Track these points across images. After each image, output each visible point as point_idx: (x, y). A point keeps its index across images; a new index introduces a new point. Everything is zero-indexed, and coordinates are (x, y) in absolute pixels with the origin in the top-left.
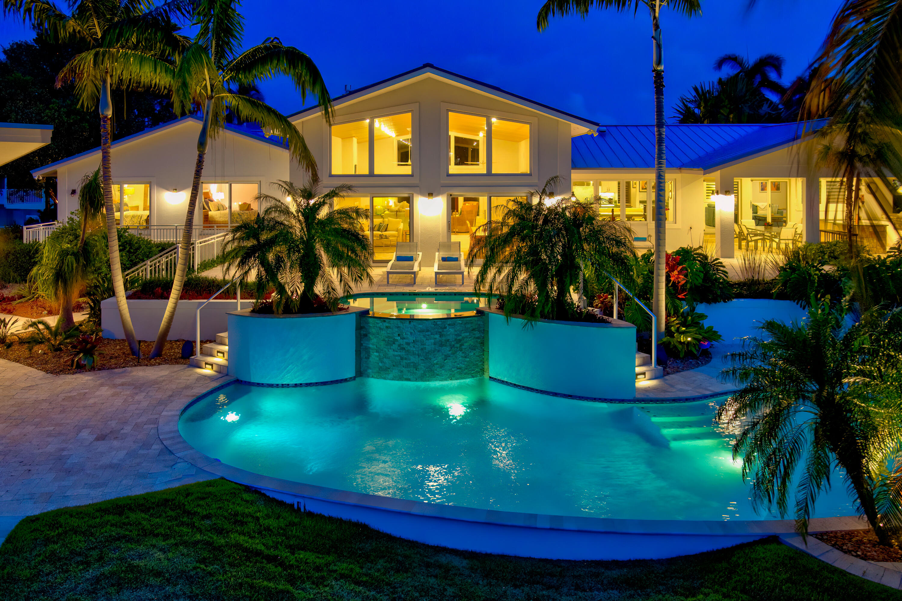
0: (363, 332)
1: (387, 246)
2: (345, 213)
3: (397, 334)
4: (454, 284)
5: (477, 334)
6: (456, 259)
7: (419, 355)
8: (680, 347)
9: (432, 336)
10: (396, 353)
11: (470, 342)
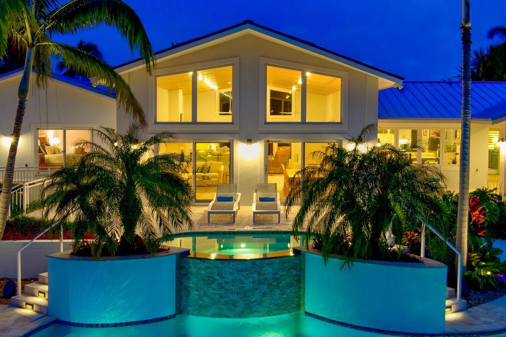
0: (183, 272)
1: (209, 186)
2: (167, 158)
3: (216, 274)
4: (270, 223)
5: (294, 272)
6: (273, 200)
7: (238, 294)
8: (479, 280)
9: (251, 275)
10: (215, 292)
11: (287, 280)
